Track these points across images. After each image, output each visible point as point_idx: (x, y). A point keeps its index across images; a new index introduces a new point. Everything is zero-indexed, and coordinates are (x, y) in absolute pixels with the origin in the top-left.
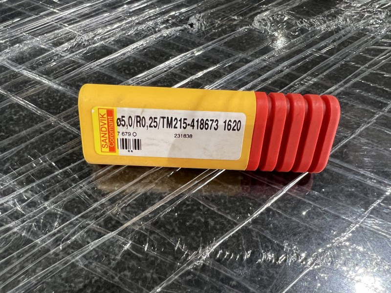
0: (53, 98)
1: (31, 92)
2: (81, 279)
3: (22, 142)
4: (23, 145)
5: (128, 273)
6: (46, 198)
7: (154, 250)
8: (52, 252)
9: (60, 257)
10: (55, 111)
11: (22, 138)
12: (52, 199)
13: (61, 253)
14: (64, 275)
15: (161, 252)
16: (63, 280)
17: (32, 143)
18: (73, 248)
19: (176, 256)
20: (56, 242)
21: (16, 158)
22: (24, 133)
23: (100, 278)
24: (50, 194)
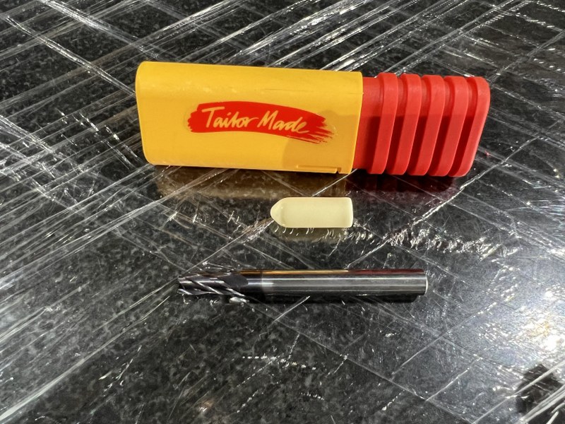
0: (90, 39)
1: (62, 30)
2: (119, 250)
3: (51, 95)
4: (53, 98)
5: (172, 245)
6: (80, 161)
7: (203, 222)
8: (86, 220)
9: (95, 226)
10: (92, 57)
11: (51, 89)
12: (87, 162)
13: (96, 222)
14: (100, 245)
15: (212, 224)
16: (98, 249)
17: (63, 96)
18: (110, 217)
19: (228, 229)
20: (91, 210)
21: (44, 114)
22: (53, 83)
23: (141, 249)
24: (85, 155)
